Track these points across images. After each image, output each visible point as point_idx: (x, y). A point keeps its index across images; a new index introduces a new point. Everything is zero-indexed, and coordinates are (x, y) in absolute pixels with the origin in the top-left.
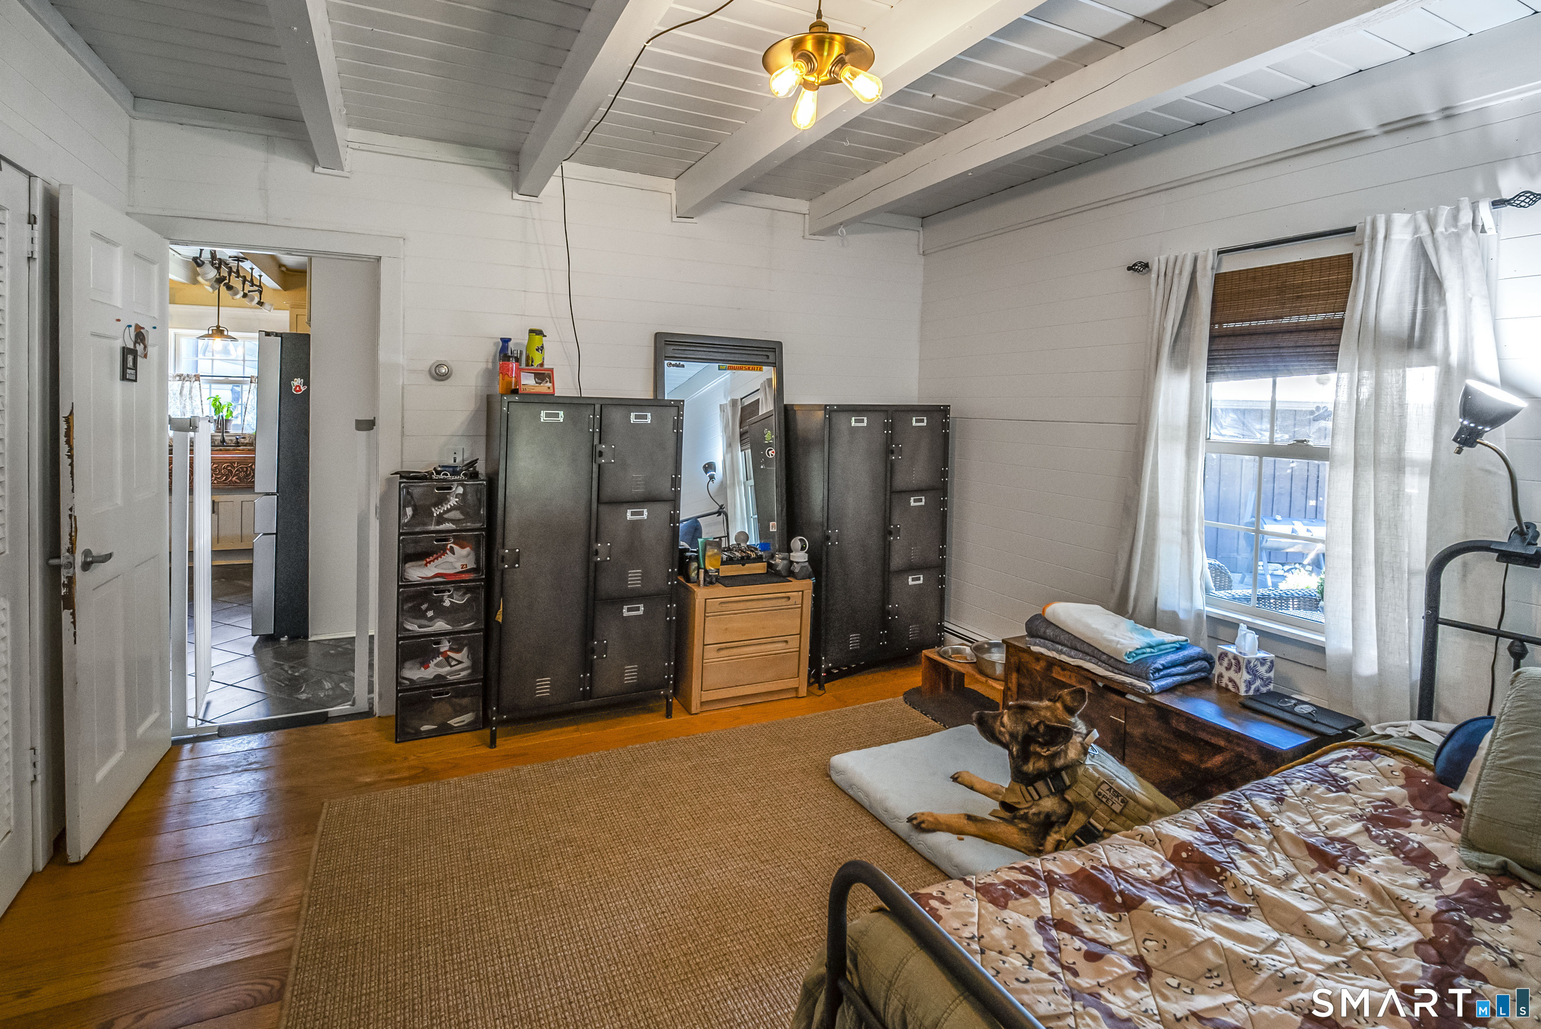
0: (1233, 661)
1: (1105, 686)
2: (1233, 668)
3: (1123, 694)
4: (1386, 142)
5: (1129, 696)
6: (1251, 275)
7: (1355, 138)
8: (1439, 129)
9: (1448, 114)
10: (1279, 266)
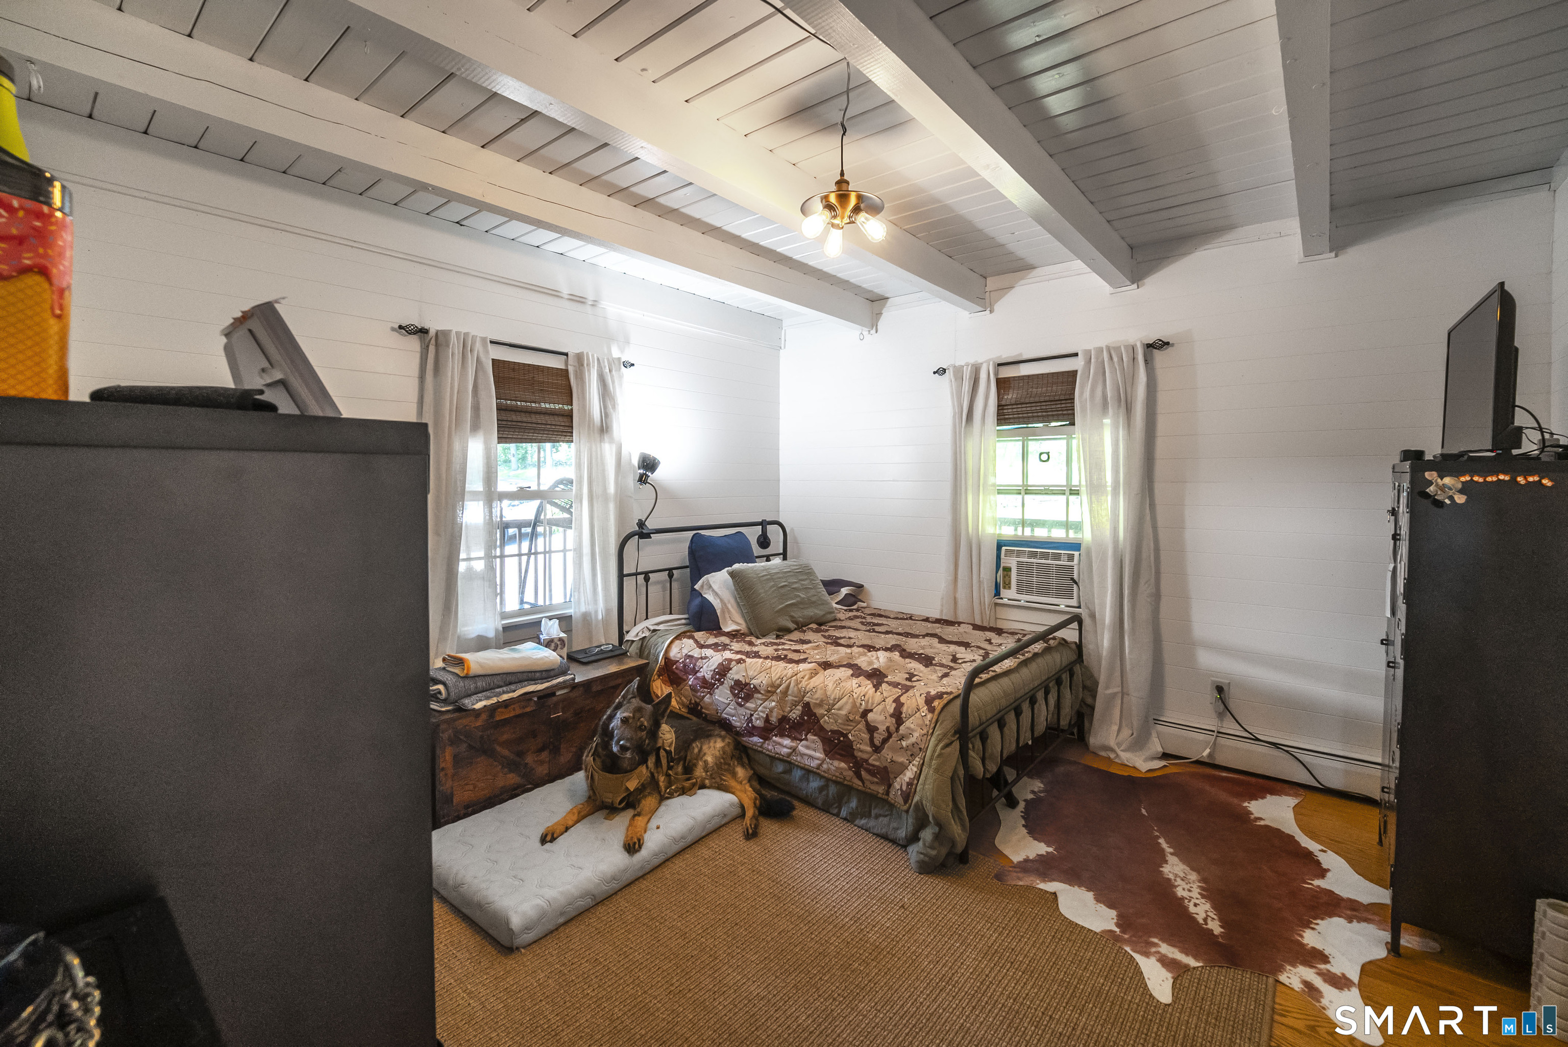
0: (559, 643)
1: (539, 698)
2: (559, 646)
3: (553, 694)
4: (568, 304)
5: (558, 693)
6: (512, 366)
7: (555, 294)
8: (588, 309)
9: (595, 304)
10: (529, 365)
